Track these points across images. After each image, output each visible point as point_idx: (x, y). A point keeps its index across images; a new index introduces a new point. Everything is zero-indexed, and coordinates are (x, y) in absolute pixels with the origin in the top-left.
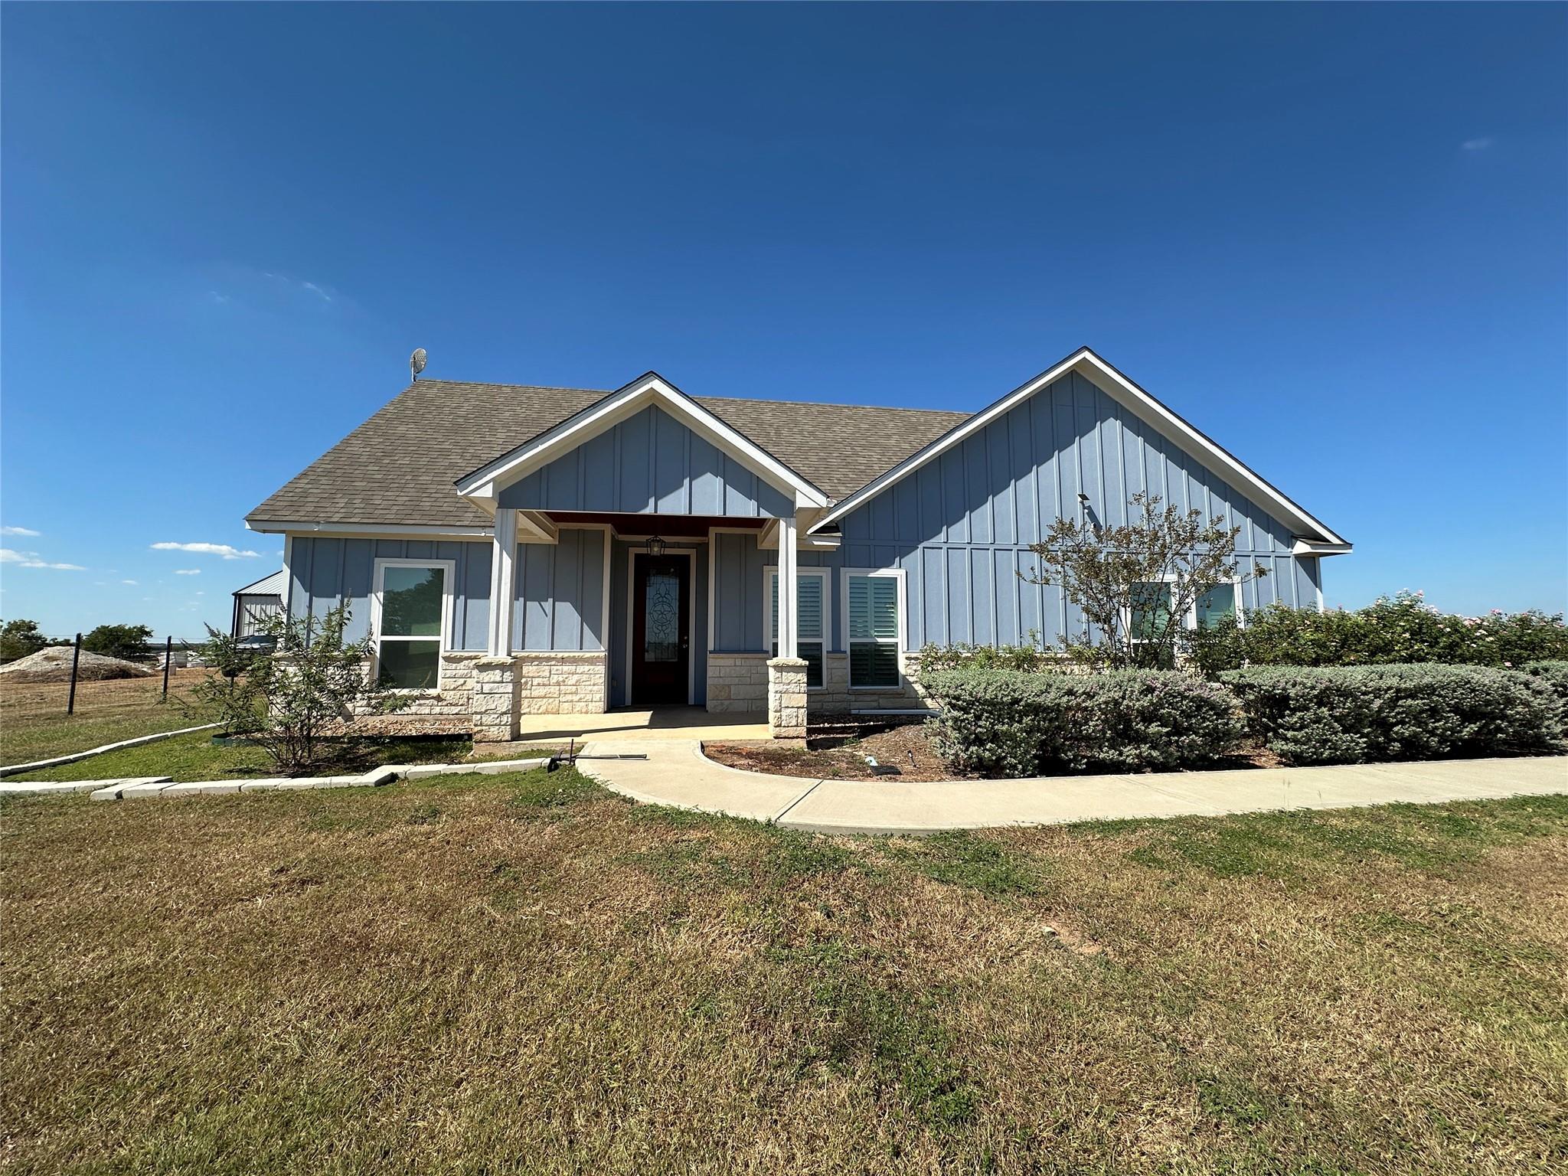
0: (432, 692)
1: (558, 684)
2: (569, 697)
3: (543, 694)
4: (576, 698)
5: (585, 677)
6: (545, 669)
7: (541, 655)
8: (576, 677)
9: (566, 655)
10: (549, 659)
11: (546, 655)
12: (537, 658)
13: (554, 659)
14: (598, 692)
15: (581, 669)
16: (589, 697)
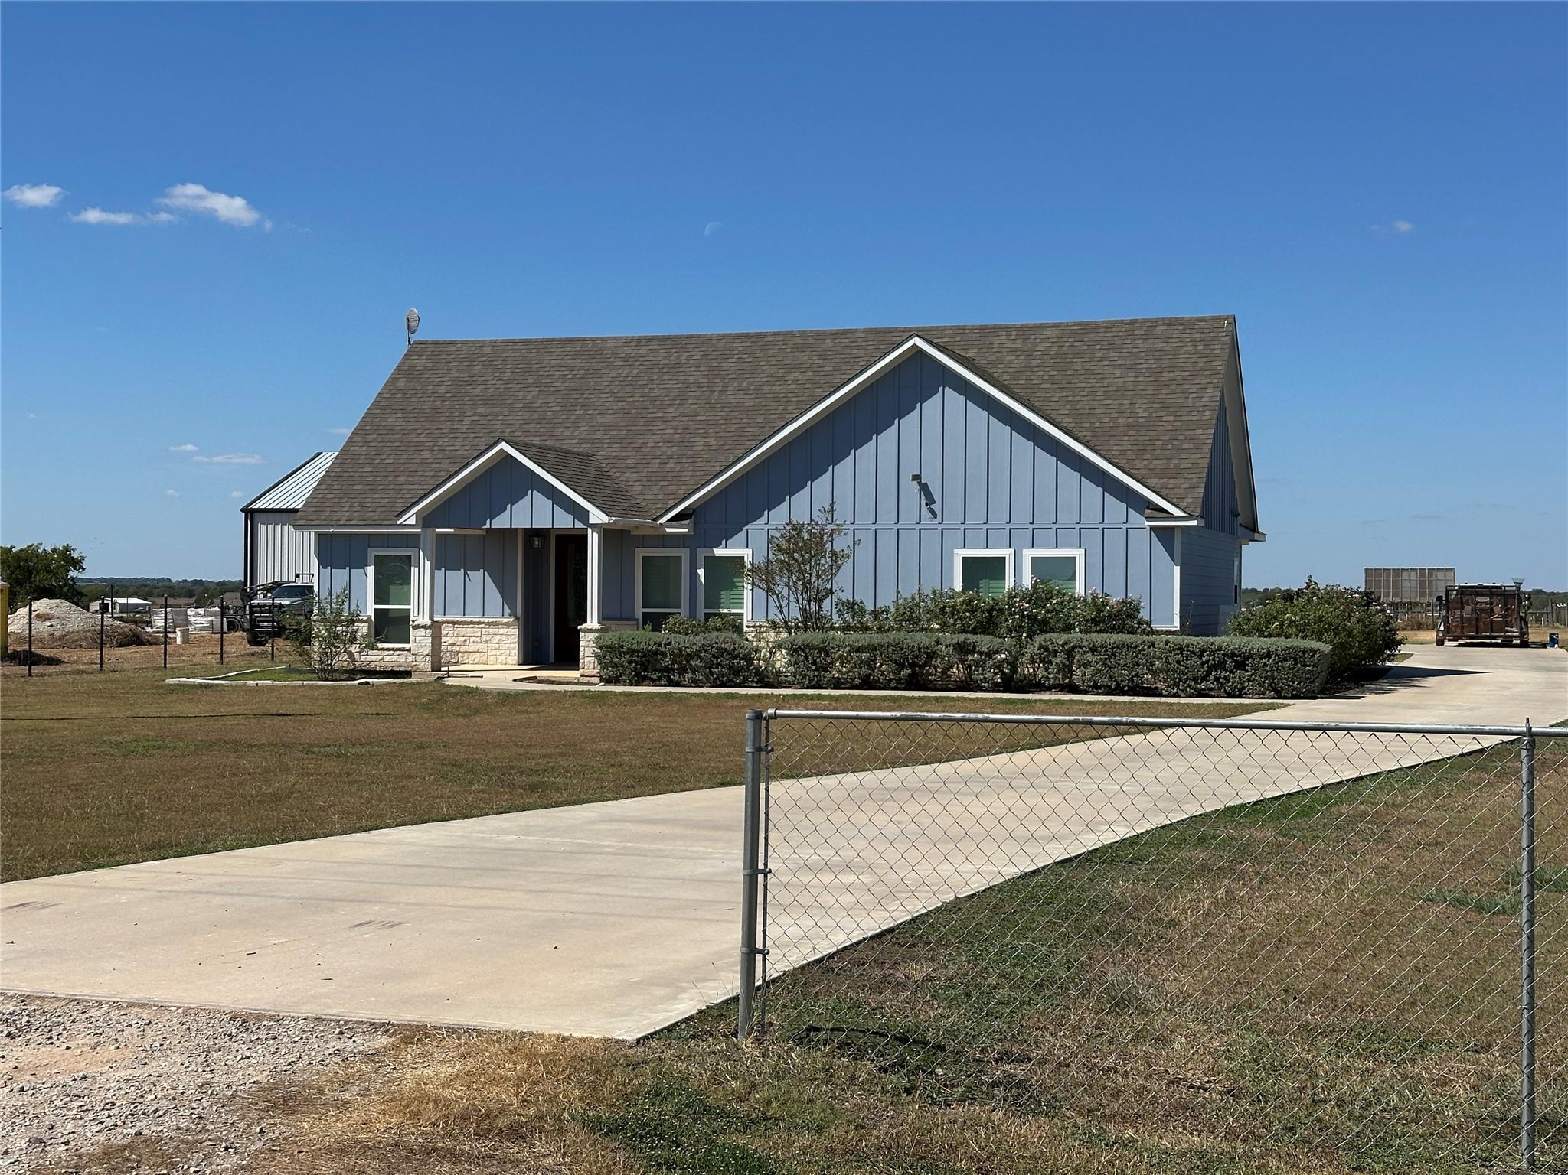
0: (407, 646)
1: (486, 642)
2: (494, 652)
3: (476, 650)
4: (498, 653)
5: (504, 637)
6: (477, 630)
7: (474, 620)
8: (499, 637)
9: (491, 620)
10: (479, 623)
11: (478, 620)
12: (472, 623)
13: (483, 623)
14: (513, 649)
15: (501, 631)
16: (507, 653)
